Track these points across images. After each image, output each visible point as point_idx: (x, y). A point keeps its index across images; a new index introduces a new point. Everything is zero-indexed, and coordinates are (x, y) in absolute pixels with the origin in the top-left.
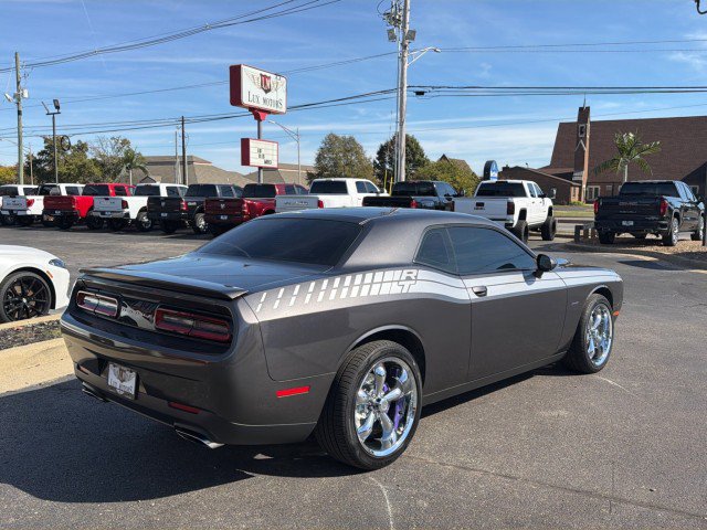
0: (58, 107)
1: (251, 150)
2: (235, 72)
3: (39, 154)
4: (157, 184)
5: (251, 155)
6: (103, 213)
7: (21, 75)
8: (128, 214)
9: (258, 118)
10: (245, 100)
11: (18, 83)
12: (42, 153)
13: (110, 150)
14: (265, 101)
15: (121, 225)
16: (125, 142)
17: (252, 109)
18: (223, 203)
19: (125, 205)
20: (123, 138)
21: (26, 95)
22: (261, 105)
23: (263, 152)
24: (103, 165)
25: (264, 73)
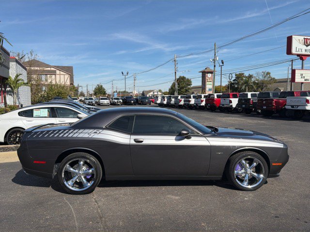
0: (223, 63)
1: (296, 75)
2: (290, 39)
3: (233, 81)
4: (247, 93)
5: (296, 77)
6: (223, 105)
7: (216, 51)
8: (232, 106)
9: (302, 59)
10: (294, 51)
11: (215, 55)
12: (234, 80)
13: (261, 77)
14: (306, 50)
15: (229, 110)
16: (268, 73)
17: (298, 55)
18: (264, 101)
19: (231, 102)
20: (267, 71)
21: (217, 59)
22: (304, 53)
23: (303, 75)
24: (258, 84)
25: (306, 37)
